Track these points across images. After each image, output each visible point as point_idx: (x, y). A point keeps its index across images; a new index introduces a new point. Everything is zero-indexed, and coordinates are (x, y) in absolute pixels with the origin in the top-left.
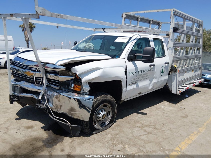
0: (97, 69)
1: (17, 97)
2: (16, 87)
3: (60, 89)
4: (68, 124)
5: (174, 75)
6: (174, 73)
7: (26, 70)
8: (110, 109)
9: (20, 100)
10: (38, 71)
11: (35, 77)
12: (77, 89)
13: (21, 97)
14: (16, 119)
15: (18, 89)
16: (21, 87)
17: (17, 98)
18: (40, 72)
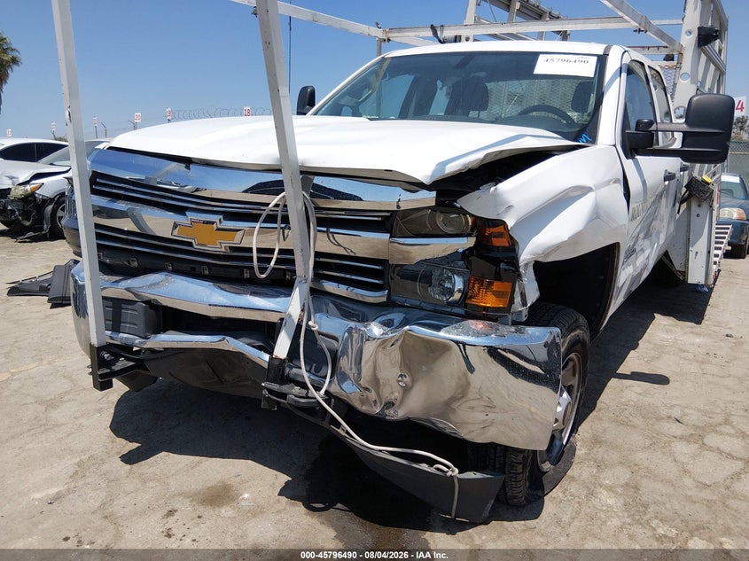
0: (576, 194)
1: (126, 349)
2: (123, 306)
3: (389, 305)
4: (450, 473)
5: (698, 215)
6: (699, 206)
7: (191, 216)
8: (574, 375)
9: (147, 365)
10: (271, 218)
11: (276, 252)
12: (489, 301)
13: (152, 351)
14: (129, 459)
15: (134, 315)
16: (152, 305)
17: (127, 359)
18: (286, 219)
